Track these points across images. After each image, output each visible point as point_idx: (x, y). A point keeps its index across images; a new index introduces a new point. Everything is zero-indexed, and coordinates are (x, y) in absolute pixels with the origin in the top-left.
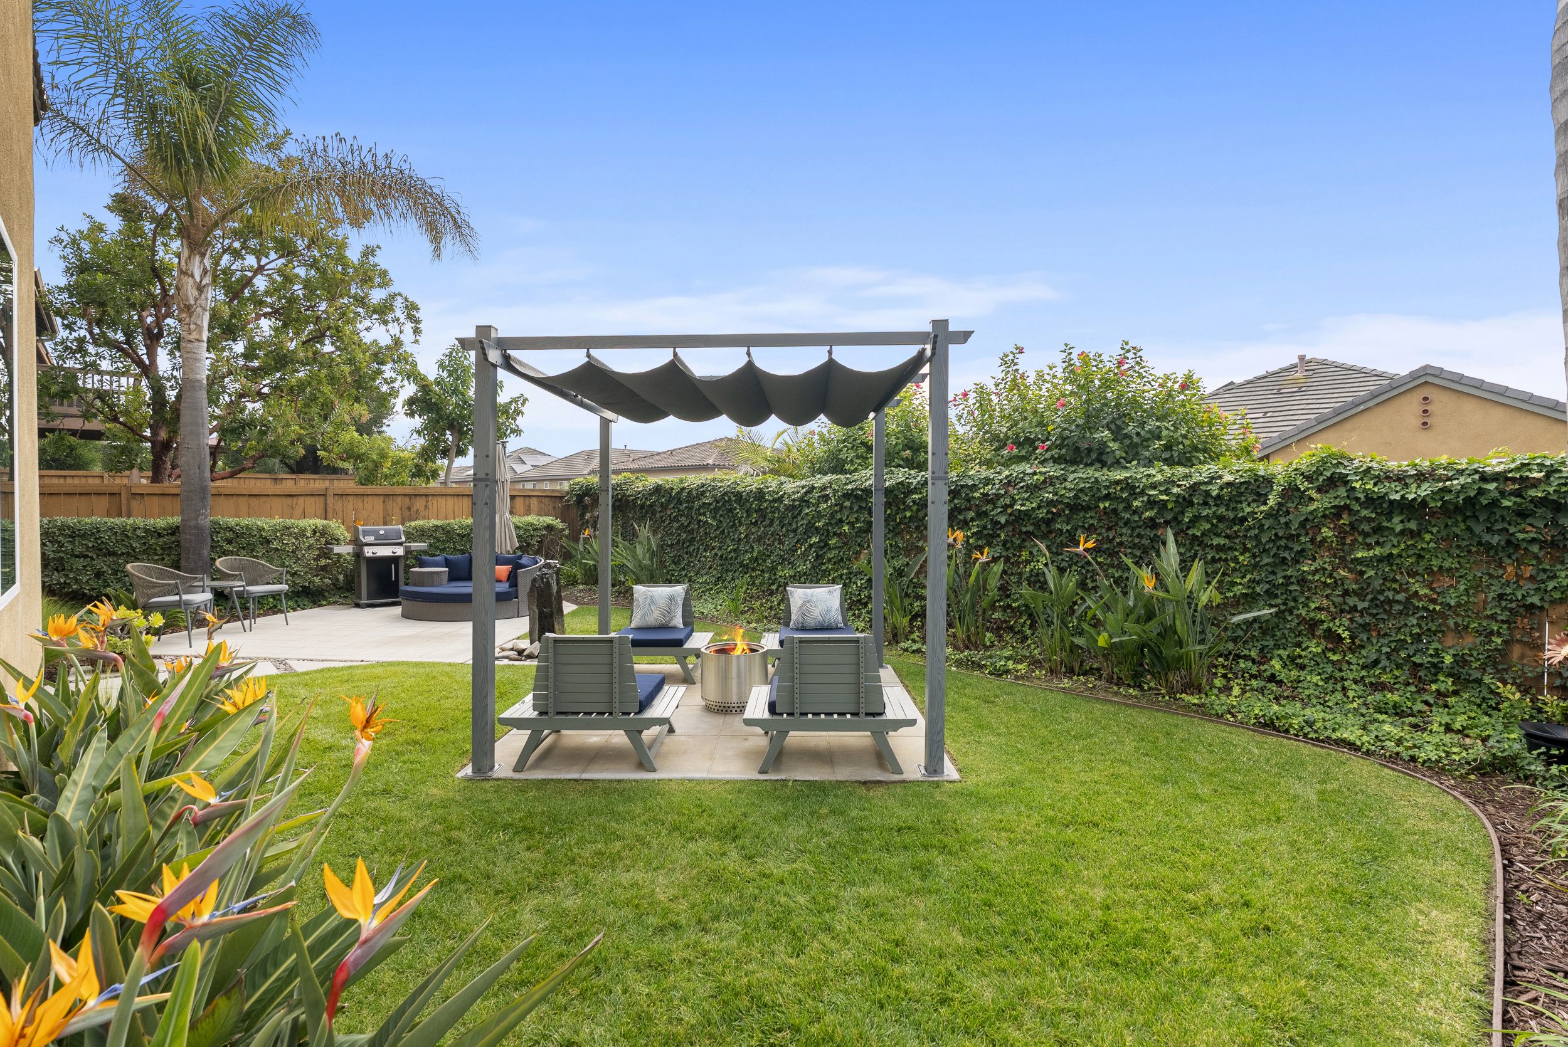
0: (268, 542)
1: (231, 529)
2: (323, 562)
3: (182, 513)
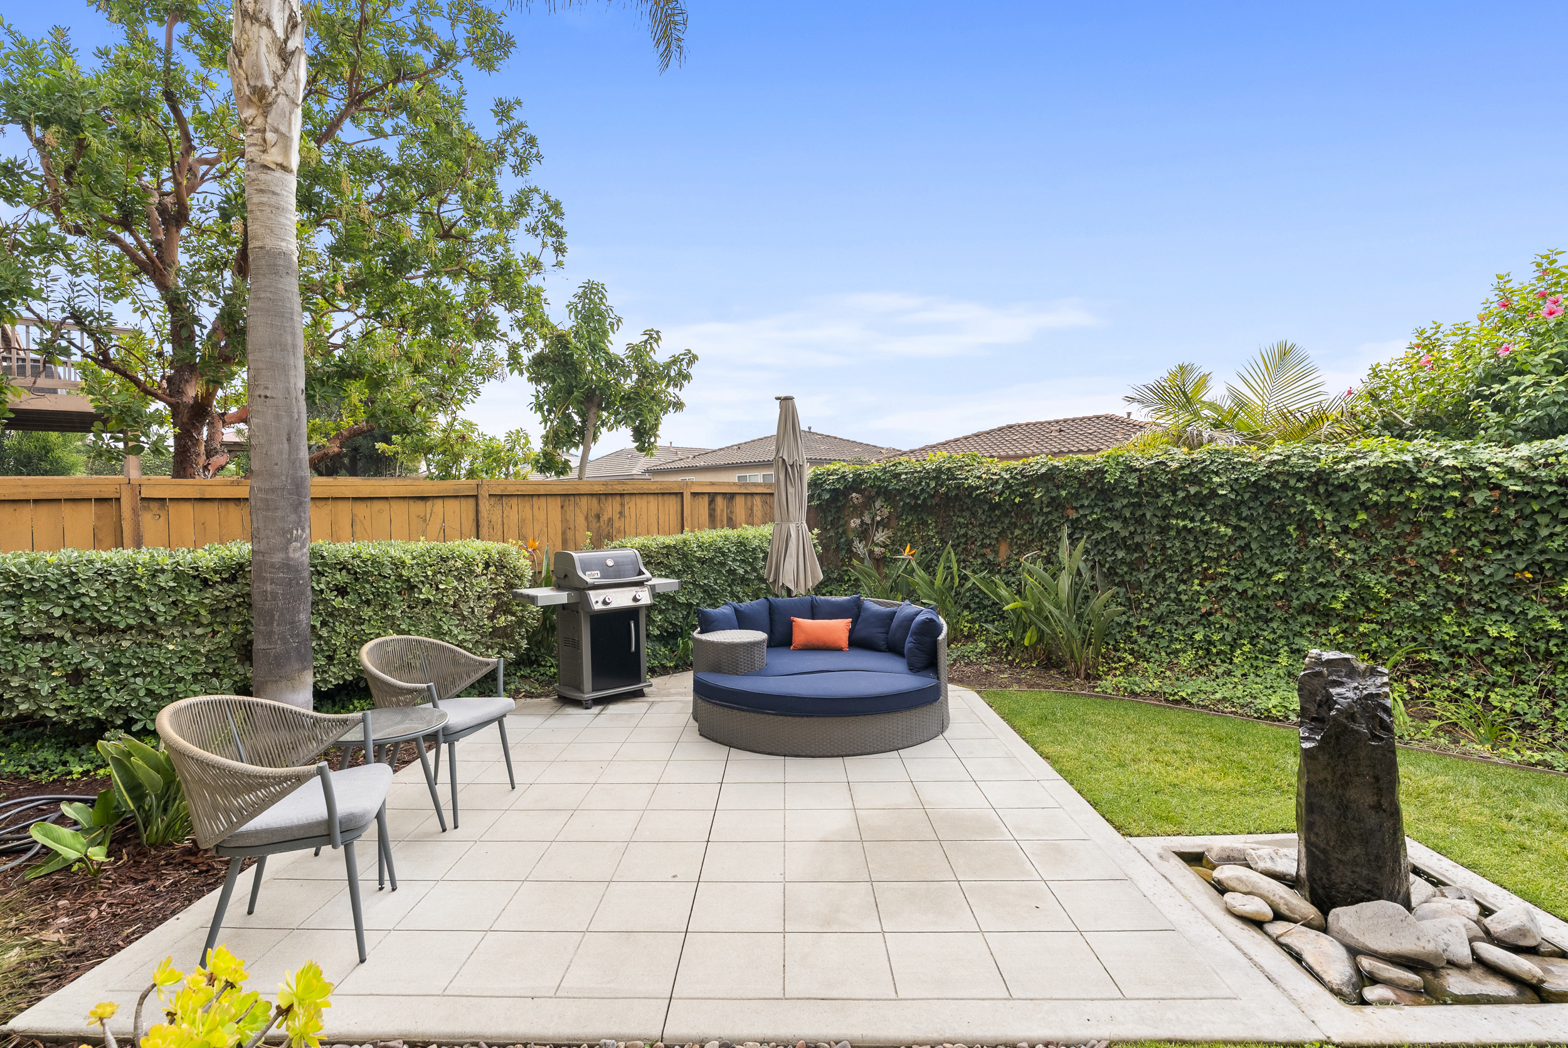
0: (412, 588)
1: (343, 567)
2: (502, 621)
3: (253, 537)
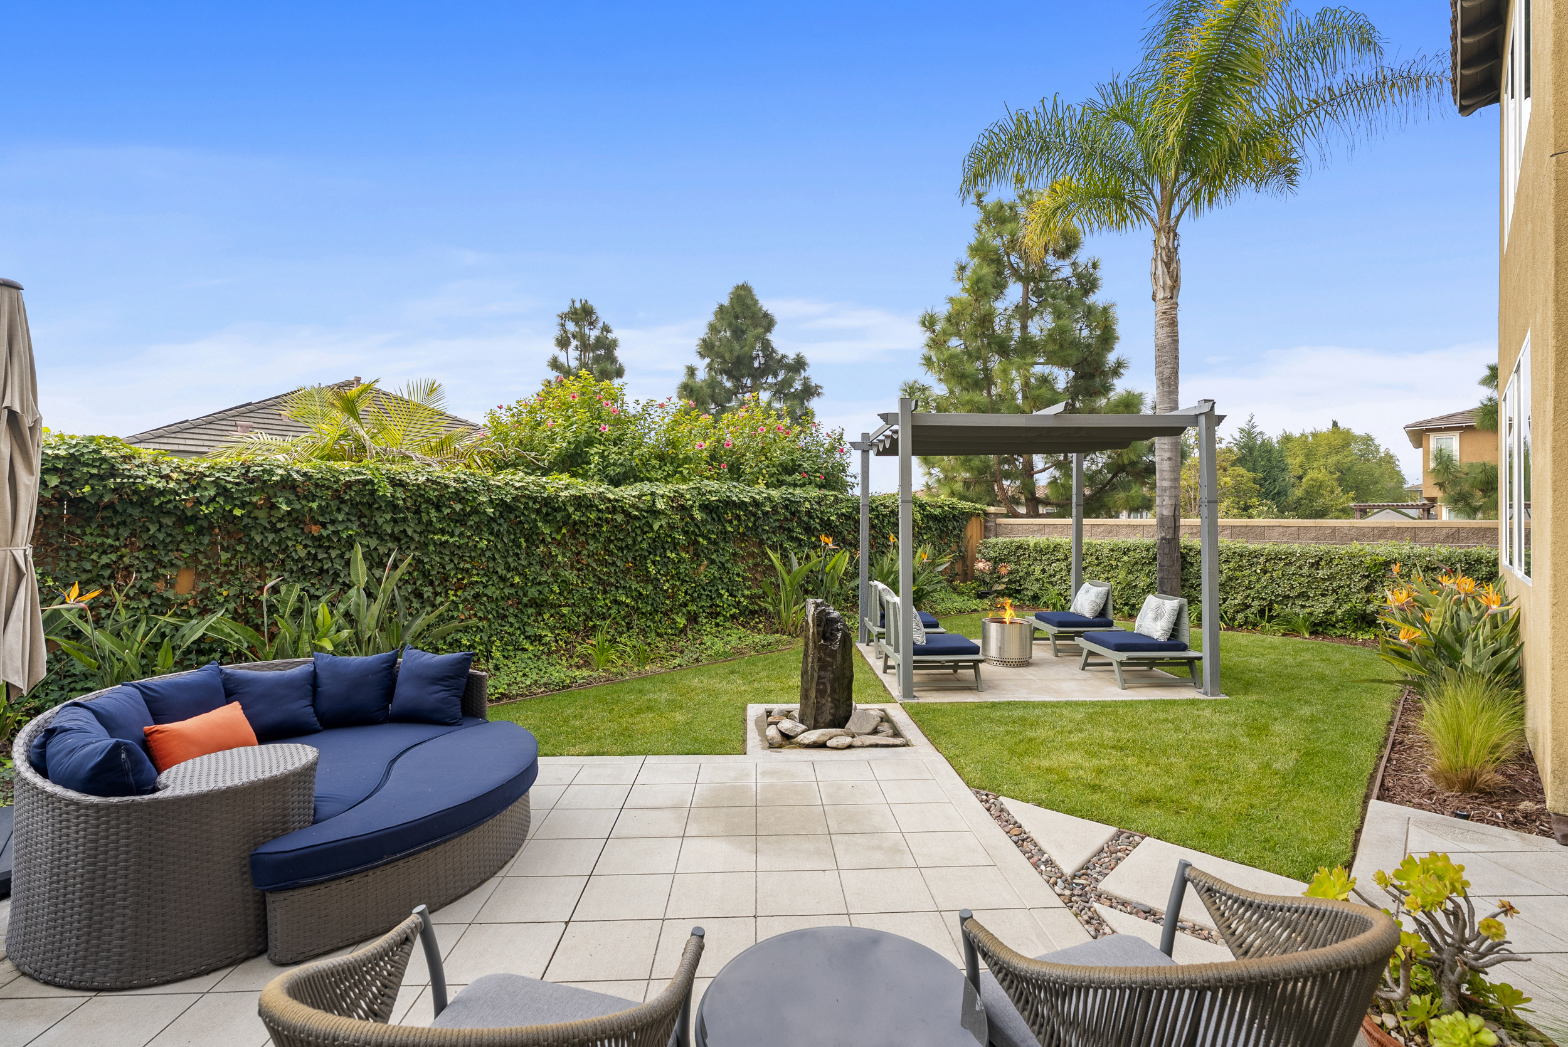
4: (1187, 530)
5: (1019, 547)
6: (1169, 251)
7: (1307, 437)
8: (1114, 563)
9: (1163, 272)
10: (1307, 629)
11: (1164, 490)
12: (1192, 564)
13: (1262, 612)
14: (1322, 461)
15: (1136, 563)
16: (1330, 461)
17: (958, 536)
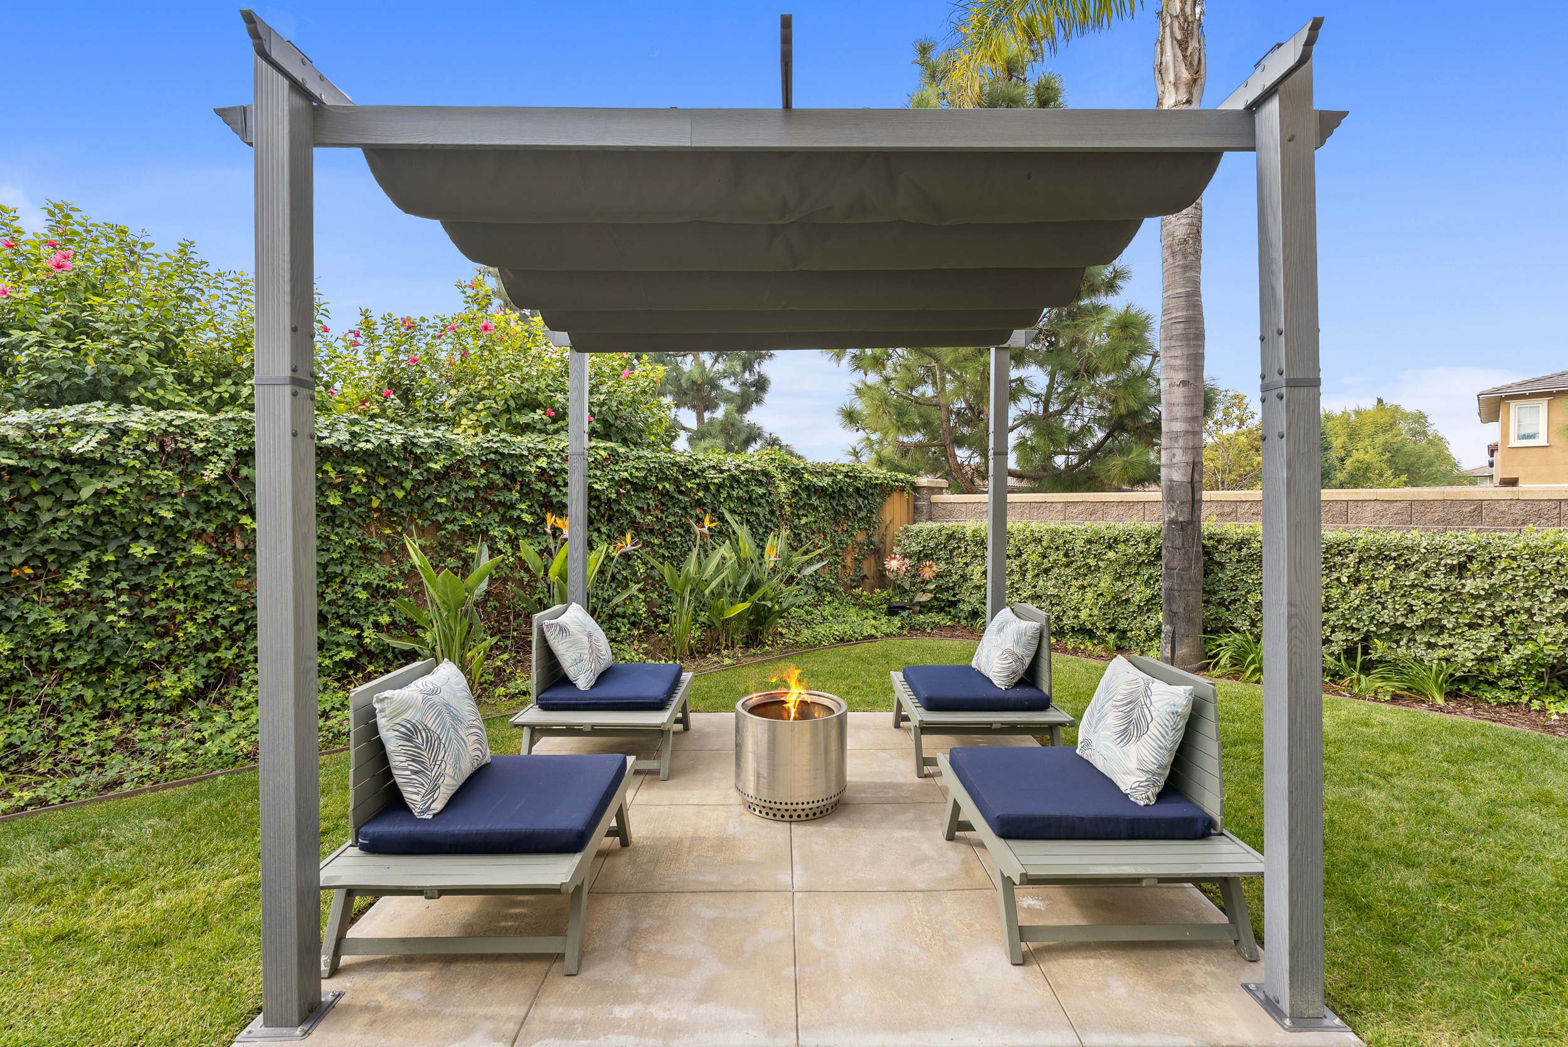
4: (1213, 509)
5: (951, 537)
6: (1186, 20)
7: (1349, 416)
8: (1092, 562)
9: (1175, 56)
10: (1440, 688)
11: (1174, 437)
12: (1222, 566)
13: (1350, 653)
14: (1368, 442)
15: (1129, 563)
16: (1376, 440)
17: (868, 520)
